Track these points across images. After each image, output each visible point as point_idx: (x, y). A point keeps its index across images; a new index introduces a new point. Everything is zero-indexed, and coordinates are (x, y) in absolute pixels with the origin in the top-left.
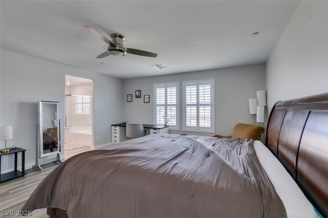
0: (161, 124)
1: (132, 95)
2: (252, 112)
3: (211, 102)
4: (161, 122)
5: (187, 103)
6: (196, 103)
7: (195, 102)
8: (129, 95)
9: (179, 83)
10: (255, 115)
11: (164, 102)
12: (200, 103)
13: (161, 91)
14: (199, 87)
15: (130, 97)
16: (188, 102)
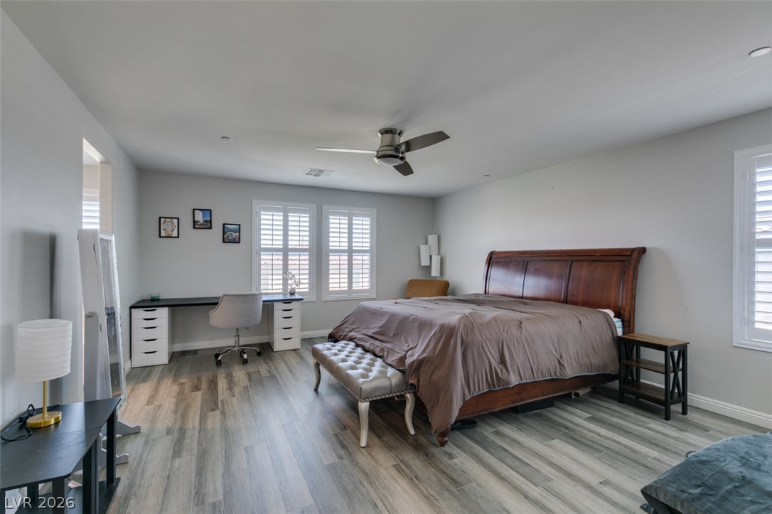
0: (274, 291)
1: (178, 219)
2: (425, 262)
3: (371, 247)
4: (275, 287)
5: (331, 248)
6: (346, 248)
7: (345, 246)
8: (169, 220)
9: (315, 206)
10: (428, 268)
11: (281, 242)
12: (354, 248)
13: (275, 218)
14: (352, 220)
15: (172, 223)
16: (333, 244)
